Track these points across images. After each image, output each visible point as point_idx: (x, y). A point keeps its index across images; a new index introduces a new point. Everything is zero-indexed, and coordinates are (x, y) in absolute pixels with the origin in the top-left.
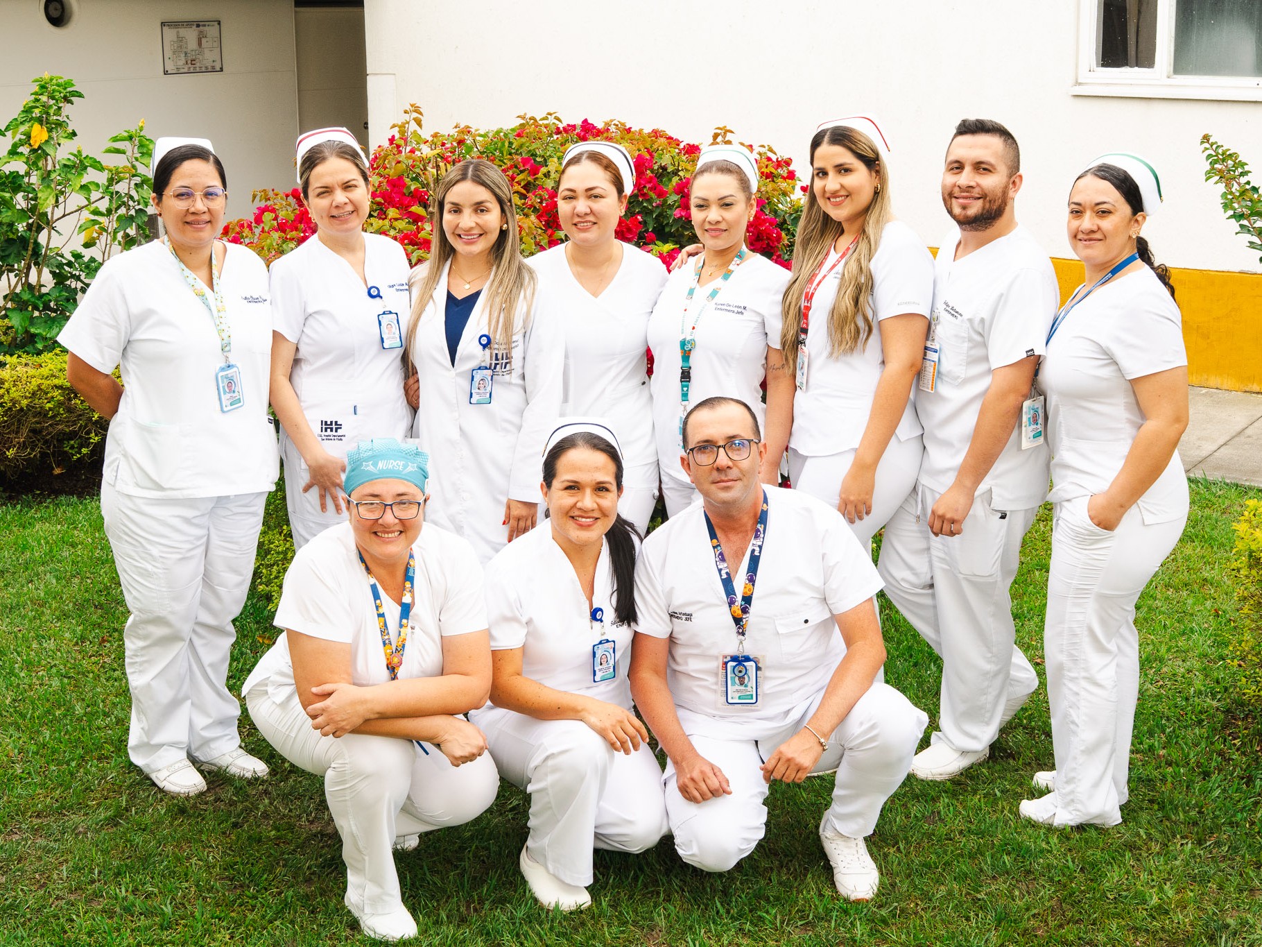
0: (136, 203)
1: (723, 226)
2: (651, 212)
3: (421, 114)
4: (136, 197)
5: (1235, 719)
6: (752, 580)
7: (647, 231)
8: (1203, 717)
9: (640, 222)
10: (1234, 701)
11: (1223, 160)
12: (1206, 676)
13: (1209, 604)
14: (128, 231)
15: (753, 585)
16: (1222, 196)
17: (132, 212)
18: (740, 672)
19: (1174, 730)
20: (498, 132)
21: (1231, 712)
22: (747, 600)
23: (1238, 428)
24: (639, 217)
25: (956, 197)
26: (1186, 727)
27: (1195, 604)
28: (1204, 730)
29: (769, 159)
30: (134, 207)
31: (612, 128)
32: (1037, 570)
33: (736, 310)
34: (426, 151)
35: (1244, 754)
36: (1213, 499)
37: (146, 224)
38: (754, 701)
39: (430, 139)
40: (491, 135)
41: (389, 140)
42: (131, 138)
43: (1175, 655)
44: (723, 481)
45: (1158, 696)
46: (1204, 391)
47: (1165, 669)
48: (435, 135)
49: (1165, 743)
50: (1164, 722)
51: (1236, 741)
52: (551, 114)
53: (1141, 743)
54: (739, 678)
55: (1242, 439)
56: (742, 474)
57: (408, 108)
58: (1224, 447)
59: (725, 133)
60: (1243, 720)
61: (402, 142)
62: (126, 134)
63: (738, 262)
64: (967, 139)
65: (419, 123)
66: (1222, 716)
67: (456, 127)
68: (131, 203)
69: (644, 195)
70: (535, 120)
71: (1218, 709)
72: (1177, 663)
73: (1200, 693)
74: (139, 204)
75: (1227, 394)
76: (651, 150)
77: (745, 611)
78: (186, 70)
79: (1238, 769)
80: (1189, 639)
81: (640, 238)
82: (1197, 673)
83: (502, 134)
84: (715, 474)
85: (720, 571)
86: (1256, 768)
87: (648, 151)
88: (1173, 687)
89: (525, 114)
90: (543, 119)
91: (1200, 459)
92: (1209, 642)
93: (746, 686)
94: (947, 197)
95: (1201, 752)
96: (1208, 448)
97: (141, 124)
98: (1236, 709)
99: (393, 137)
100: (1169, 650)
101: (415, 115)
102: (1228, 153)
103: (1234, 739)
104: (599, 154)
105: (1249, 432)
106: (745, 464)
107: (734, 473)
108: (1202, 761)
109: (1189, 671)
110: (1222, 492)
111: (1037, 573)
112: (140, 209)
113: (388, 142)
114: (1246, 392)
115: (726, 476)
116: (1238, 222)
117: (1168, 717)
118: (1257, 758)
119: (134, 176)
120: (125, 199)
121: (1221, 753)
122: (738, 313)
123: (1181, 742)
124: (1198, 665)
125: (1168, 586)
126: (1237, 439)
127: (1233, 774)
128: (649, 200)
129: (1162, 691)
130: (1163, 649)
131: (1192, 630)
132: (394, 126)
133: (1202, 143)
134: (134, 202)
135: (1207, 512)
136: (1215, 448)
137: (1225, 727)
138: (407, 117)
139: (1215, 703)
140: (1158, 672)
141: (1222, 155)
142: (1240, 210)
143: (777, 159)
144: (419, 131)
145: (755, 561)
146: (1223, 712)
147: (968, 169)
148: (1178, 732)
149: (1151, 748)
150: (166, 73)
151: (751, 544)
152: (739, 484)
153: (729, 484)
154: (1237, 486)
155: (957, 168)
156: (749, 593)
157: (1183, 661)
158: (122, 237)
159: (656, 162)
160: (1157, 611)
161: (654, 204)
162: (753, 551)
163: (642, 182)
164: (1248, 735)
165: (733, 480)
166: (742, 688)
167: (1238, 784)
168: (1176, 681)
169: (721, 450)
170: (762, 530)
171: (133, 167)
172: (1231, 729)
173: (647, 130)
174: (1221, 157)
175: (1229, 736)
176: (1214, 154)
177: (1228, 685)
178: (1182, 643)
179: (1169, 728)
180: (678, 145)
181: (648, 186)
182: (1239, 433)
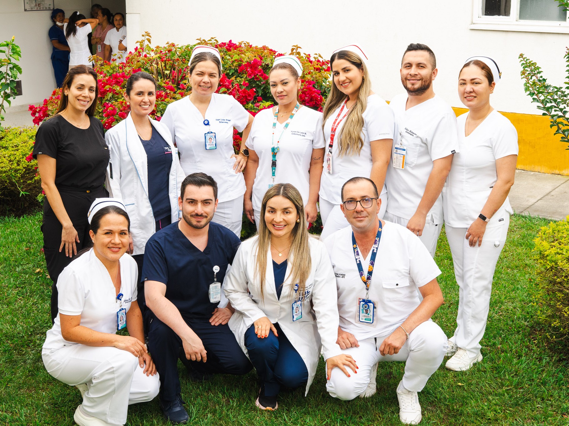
0: (10, 77)
1: (284, 94)
2: (260, 87)
3: (150, 36)
4: (10, 74)
5: (535, 331)
6: (372, 264)
7: (258, 96)
8: (520, 330)
9: (255, 92)
10: (535, 322)
11: (529, 66)
12: (523, 310)
13: (527, 276)
14: (7, 91)
15: (373, 266)
16: (524, 85)
17: (8, 82)
18: (366, 307)
19: (506, 336)
20: (187, 47)
21: (534, 328)
22: (370, 273)
23: (548, 191)
24: (254, 89)
25: (409, 80)
26: (511, 334)
27: (520, 276)
28: (520, 336)
29: (319, 61)
30: (9, 79)
31: (243, 45)
32: (446, 259)
33: (302, 134)
34: (153, 55)
35: (538, 347)
36: (533, 226)
37: (15, 87)
38: (372, 322)
39: (155, 49)
40: (184, 47)
41: (135, 49)
42: (8, 45)
43: (509, 300)
44: (359, 217)
45: (499, 319)
46: (532, 173)
47: (503, 307)
48: (158, 47)
49: (501, 342)
50: (501, 332)
51: (535, 341)
52: (212, 38)
53: (490, 342)
54: (366, 310)
55: (549, 197)
56: (368, 214)
57: (144, 33)
58: (540, 201)
59: (297, 49)
60: (539, 331)
61: (141, 50)
62: (5, 43)
63: (296, 110)
64: (413, 53)
65: (149, 41)
66: (529, 329)
67: (167, 44)
68: (8, 77)
69: (257, 78)
70: (205, 41)
71: (527, 326)
72: (509, 304)
73: (519, 318)
74: (11, 78)
75: (543, 175)
76: (261, 56)
77: (369, 278)
78: (35, 9)
79: (535, 354)
80: (516, 293)
81: (255, 99)
82: (518, 309)
83: (189, 47)
84: (355, 214)
85: (356, 259)
86: (544, 354)
87: (260, 57)
88: (506, 315)
89: (201, 38)
90: (209, 41)
91: (528, 206)
92: (525, 294)
93: (368, 314)
94: (404, 80)
95: (518, 346)
96: (532, 201)
97: (13, 38)
98: (536, 326)
99: (137, 47)
100: (505, 298)
101: (147, 37)
102: (532, 62)
103: (535, 340)
104: (480, 61)
105: (552, 193)
106: (370, 210)
107: (364, 214)
108: (518, 350)
109: (515, 308)
110: (538, 222)
111: (446, 261)
112: (12, 80)
113: (134, 50)
114: (553, 174)
115: (361, 215)
116: (531, 97)
117: (503, 330)
118: (545, 349)
119: (9, 64)
120: (5, 75)
121: (527, 347)
122: (303, 136)
123: (509, 341)
124: (519, 305)
125: (508, 267)
126: (546, 197)
127: (533, 356)
128: (260, 81)
129: (501, 317)
130: (503, 298)
131: (518, 288)
132: (137, 42)
133: (519, 58)
134: (9, 76)
135: (530, 232)
136: (535, 201)
137: (530, 335)
138: (143, 38)
139: (526, 323)
140: (499, 309)
141: (529, 63)
142: (533, 91)
143: (323, 61)
144: (150, 45)
145: (374, 255)
146: (530, 327)
147: (414, 67)
148: (507, 336)
149: (494, 344)
150: (25, 10)
151: (373, 247)
152: (367, 219)
153: (362, 219)
154: (545, 219)
155: (408, 66)
156: (371, 270)
157: (512, 303)
158: (3, 94)
159: (264, 62)
160: (502, 279)
161: (262, 83)
162: (374, 250)
163: (256, 72)
164: (541, 338)
165: (364, 217)
166: (367, 315)
167: (535, 361)
168: (508, 312)
169: (358, 203)
170: (378, 240)
171: (9, 59)
172: (533, 335)
173: (260, 46)
174: (528, 64)
175: (532, 339)
176: (525, 63)
177: (532, 315)
178: (513, 294)
179: (503, 335)
180: (275, 54)
181: (259, 74)
182: (548, 194)
